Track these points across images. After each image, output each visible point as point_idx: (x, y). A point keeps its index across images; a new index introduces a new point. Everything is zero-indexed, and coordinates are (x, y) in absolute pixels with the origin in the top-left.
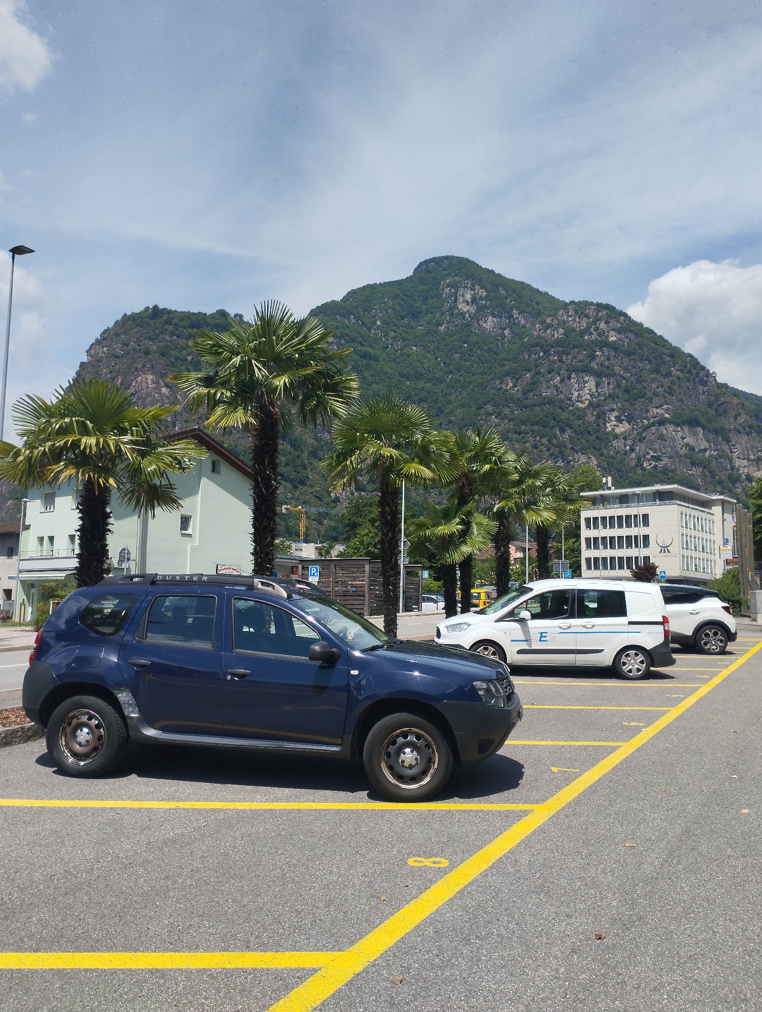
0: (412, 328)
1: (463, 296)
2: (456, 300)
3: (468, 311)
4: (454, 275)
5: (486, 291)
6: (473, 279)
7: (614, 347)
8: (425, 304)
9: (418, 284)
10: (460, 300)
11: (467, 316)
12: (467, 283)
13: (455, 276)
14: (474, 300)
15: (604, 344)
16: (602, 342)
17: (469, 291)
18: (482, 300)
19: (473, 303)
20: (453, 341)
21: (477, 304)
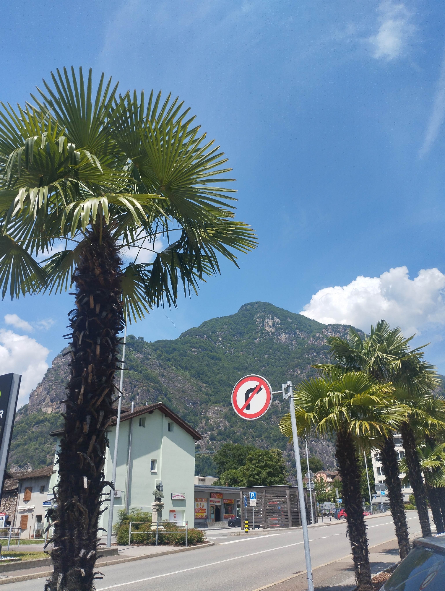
0: (239, 341)
1: (267, 323)
2: (263, 325)
3: (271, 331)
4: (261, 311)
5: (280, 320)
6: (272, 314)
8: (246, 328)
9: (242, 317)
10: (266, 325)
11: (270, 333)
12: (269, 316)
13: (263, 312)
14: (274, 325)
17: (271, 320)
18: (279, 325)
19: (273, 327)
20: (264, 348)
21: (275, 327)
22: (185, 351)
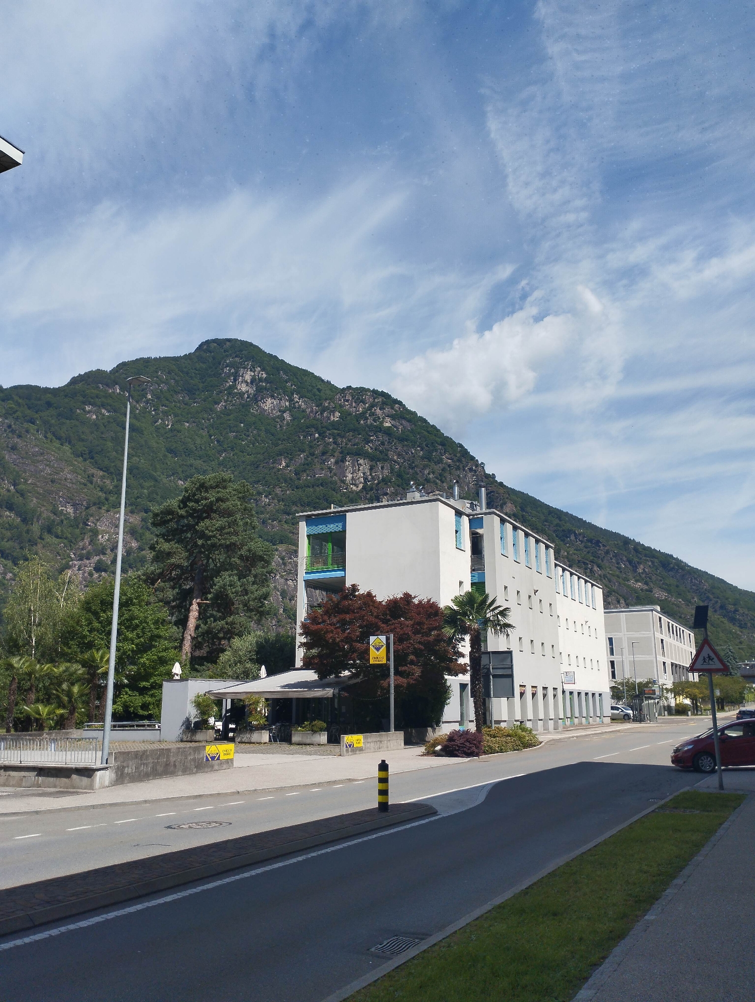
0: (186, 404)
1: (242, 377)
2: (235, 380)
3: (247, 392)
5: (266, 373)
6: (253, 361)
7: (388, 432)
8: (203, 382)
9: (197, 362)
10: (240, 380)
11: (246, 396)
12: (248, 364)
13: (236, 357)
14: (253, 381)
15: (380, 429)
16: (376, 427)
17: (249, 372)
18: (262, 382)
19: (252, 384)
20: (230, 420)
21: (256, 385)
22: (71, 410)
